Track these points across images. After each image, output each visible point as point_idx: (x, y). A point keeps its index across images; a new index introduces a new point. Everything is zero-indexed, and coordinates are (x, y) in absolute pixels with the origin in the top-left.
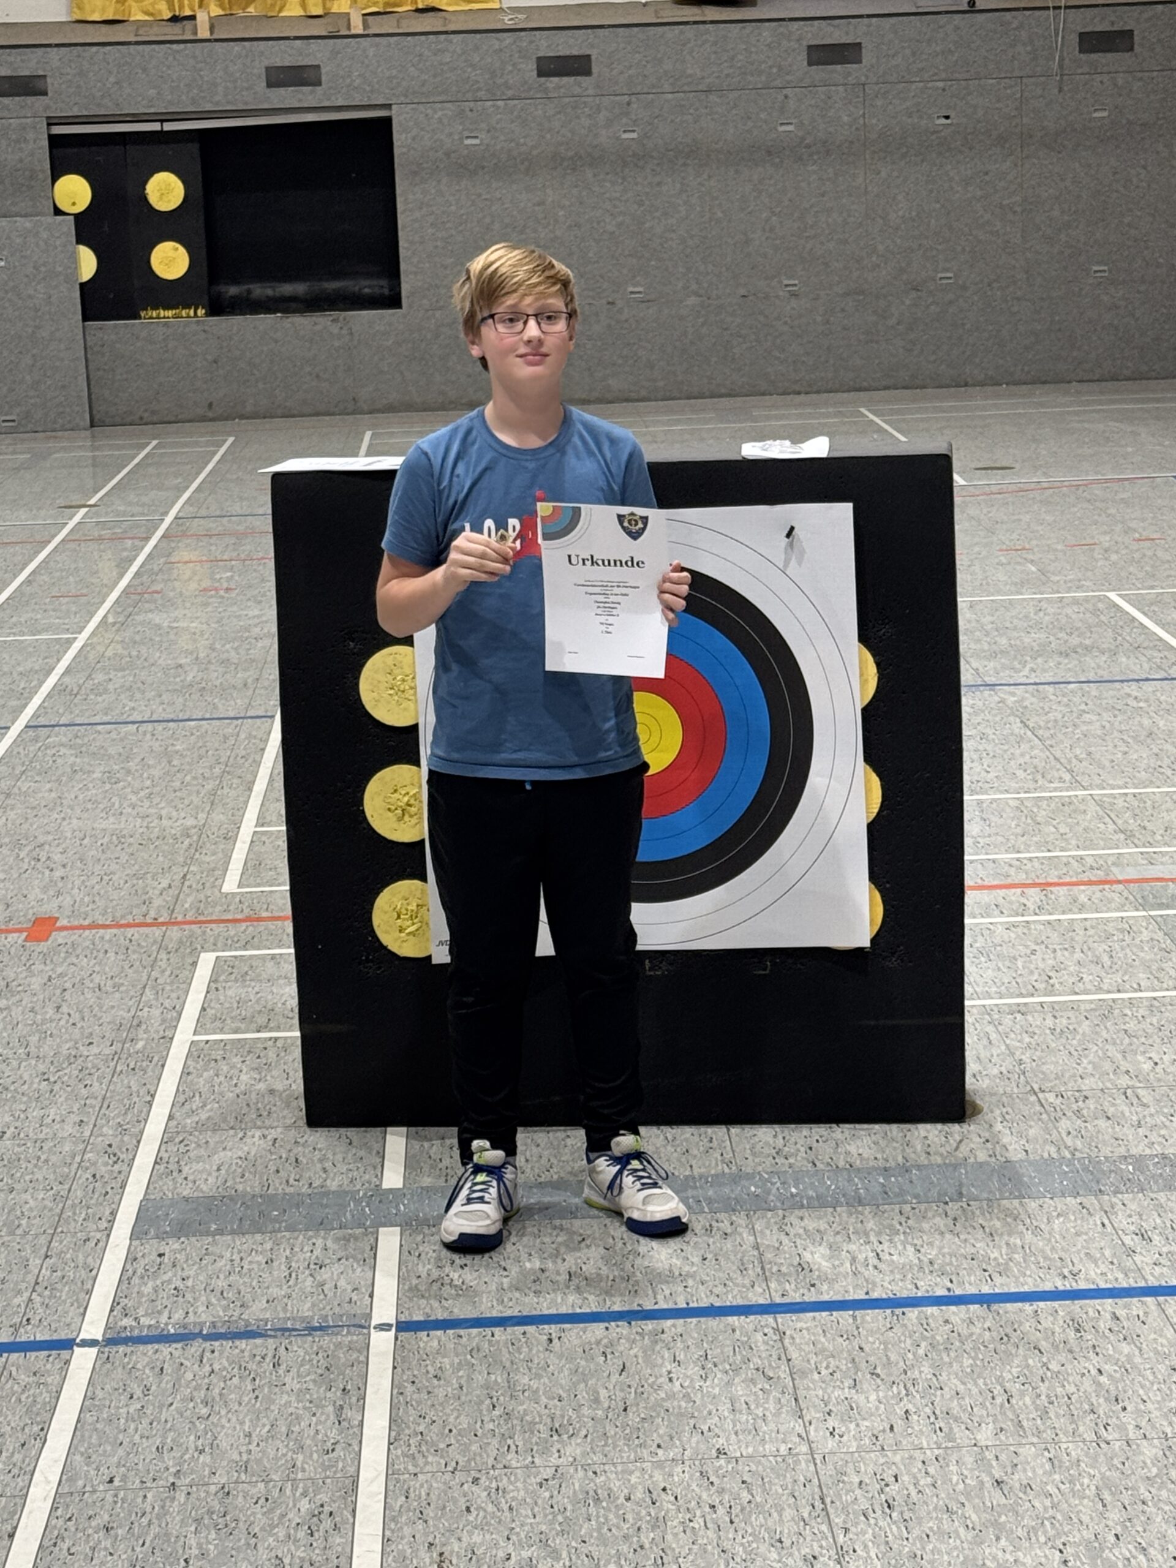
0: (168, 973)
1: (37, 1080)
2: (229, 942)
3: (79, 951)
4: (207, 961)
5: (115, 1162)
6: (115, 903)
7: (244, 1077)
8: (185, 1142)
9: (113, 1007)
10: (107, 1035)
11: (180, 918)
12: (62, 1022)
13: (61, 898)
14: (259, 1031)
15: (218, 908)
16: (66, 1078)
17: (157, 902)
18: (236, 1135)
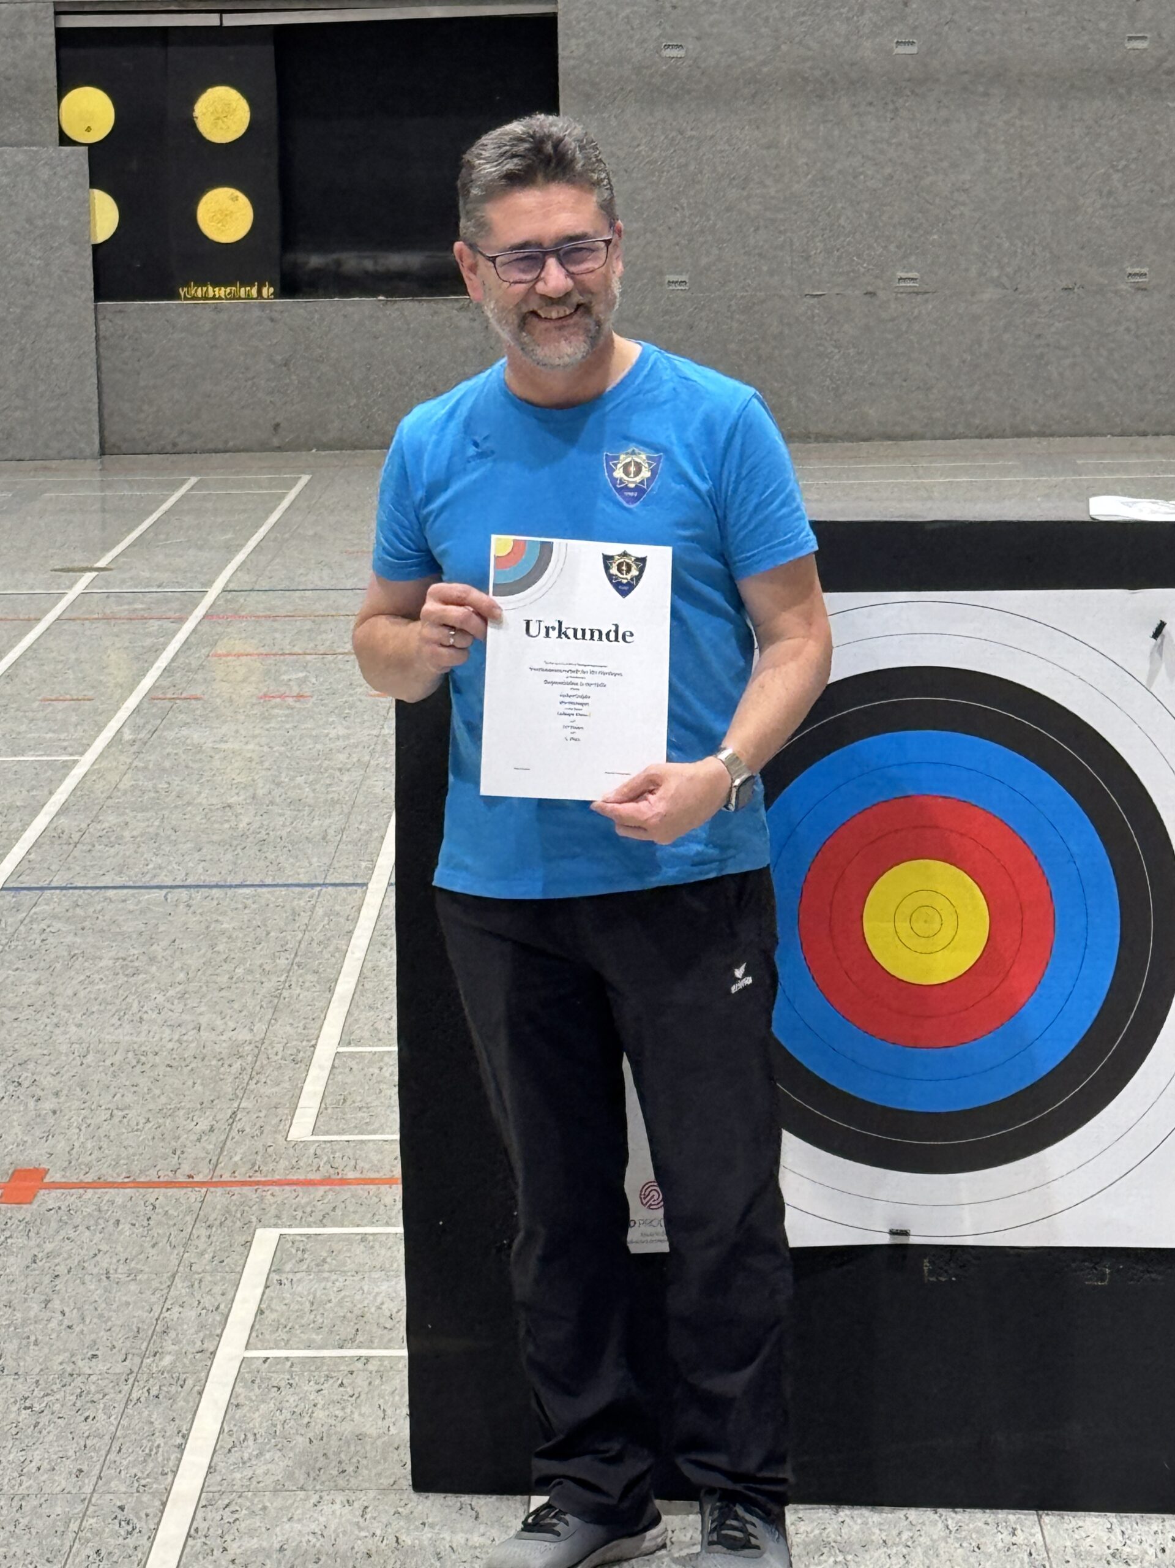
0: (208, 1256)
1: (15, 1408)
2: (299, 1214)
3: (77, 1220)
4: (265, 1241)
5: (129, 1533)
6: (131, 1151)
7: (320, 1414)
8: (232, 1508)
9: (128, 1304)
10: (118, 1344)
11: (226, 1177)
12: (53, 1324)
13: (51, 1141)
14: (341, 1348)
15: (283, 1163)
16: (57, 1407)
17: (192, 1152)
18: (307, 1499)
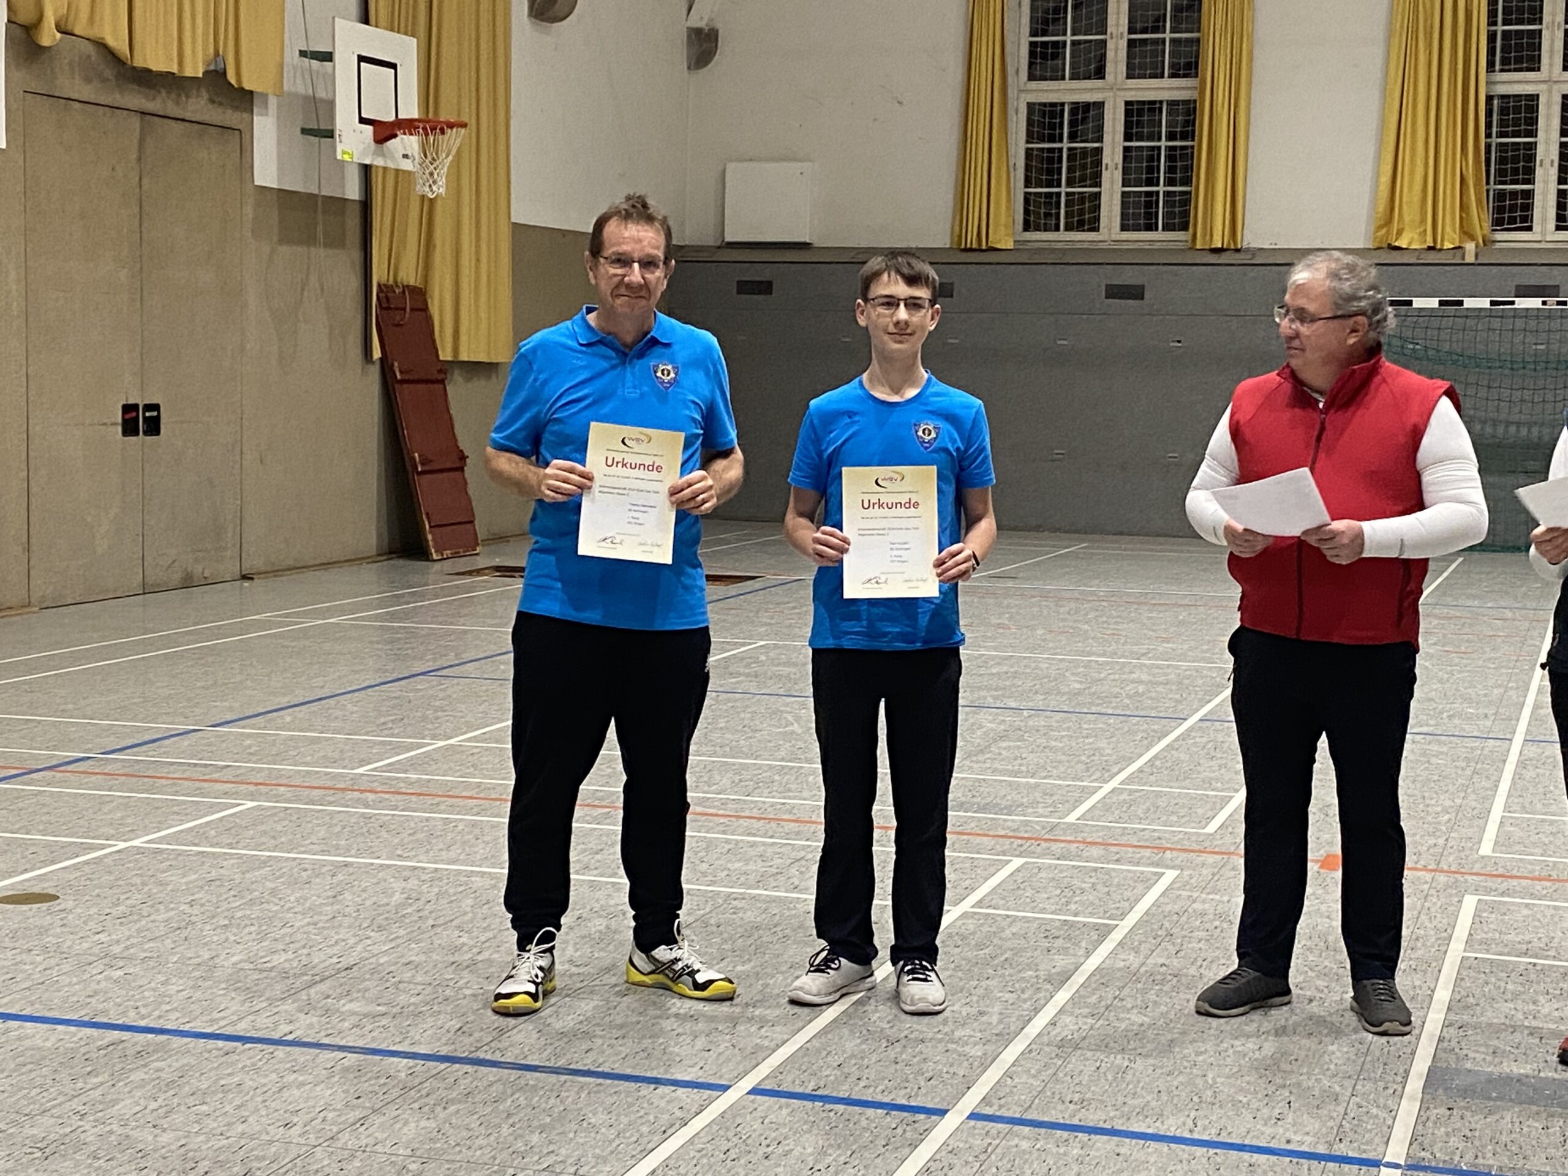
2: (1489, 890)
4: (1470, 902)
11: (1446, 868)
15: (1477, 865)
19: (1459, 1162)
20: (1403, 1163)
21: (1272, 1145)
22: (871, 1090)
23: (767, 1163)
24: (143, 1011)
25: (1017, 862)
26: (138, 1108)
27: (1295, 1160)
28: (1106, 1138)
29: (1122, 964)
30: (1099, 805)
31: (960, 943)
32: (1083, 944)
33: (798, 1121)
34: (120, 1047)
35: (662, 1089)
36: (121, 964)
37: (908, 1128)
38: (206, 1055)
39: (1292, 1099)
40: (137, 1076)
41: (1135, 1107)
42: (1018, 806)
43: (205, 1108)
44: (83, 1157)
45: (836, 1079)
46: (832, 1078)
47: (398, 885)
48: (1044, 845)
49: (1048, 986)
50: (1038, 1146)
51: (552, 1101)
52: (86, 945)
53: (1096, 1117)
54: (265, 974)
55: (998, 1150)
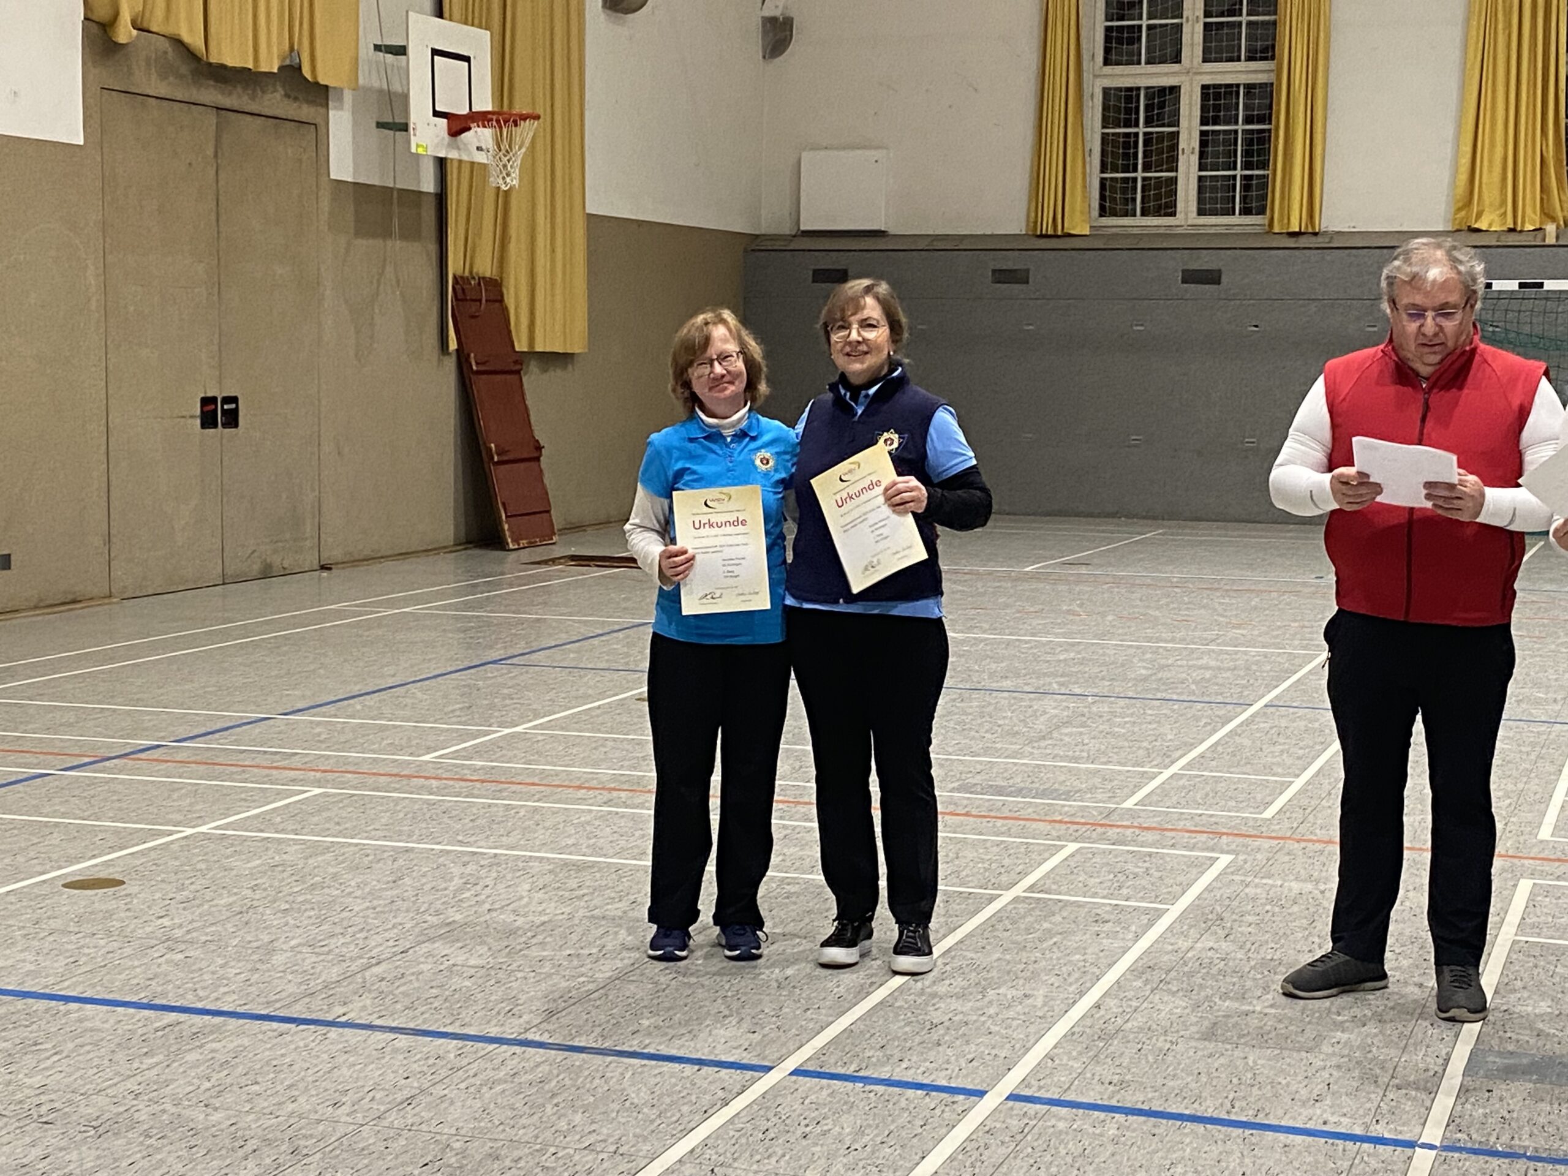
2: (1544, 874)
4: (1525, 885)
15: (1535, 849)
19: (1495, 1143)
20: (1438, 1144)
21: (1308, 1126)
22: (912, 1071)
23: (804, 1142)
24: (201, 993)
25: (1072, 847)
26: (191, 1088)
27: (1331, 1141)
28: (1142, 1119)
29: (1170, 948)
30: (1158, 791)
31: (1010, 927)
32: (1133, 928)
33: (839, 1102)
34: (177, 1029)
35: (705, 1070)
36: (183, 947)
37: (947, 1109)
38: (260, 1036)
39: (1331, 1080)
40: (191, 1057)
41: (1174, 1089)
42: (1077, 792)
43: (256, 1088)
44: (135, 1135)
45: (878, 1060)
46: (874, 1060)
47: (456, 870)
48: (1100, 830)
49: (1095, 970)
50: (1075, 1126)
51: (597, 1081)
52: (148, 929)
53: (1135, 1098)
54: (322, 957)
55: (1036, 1130)
